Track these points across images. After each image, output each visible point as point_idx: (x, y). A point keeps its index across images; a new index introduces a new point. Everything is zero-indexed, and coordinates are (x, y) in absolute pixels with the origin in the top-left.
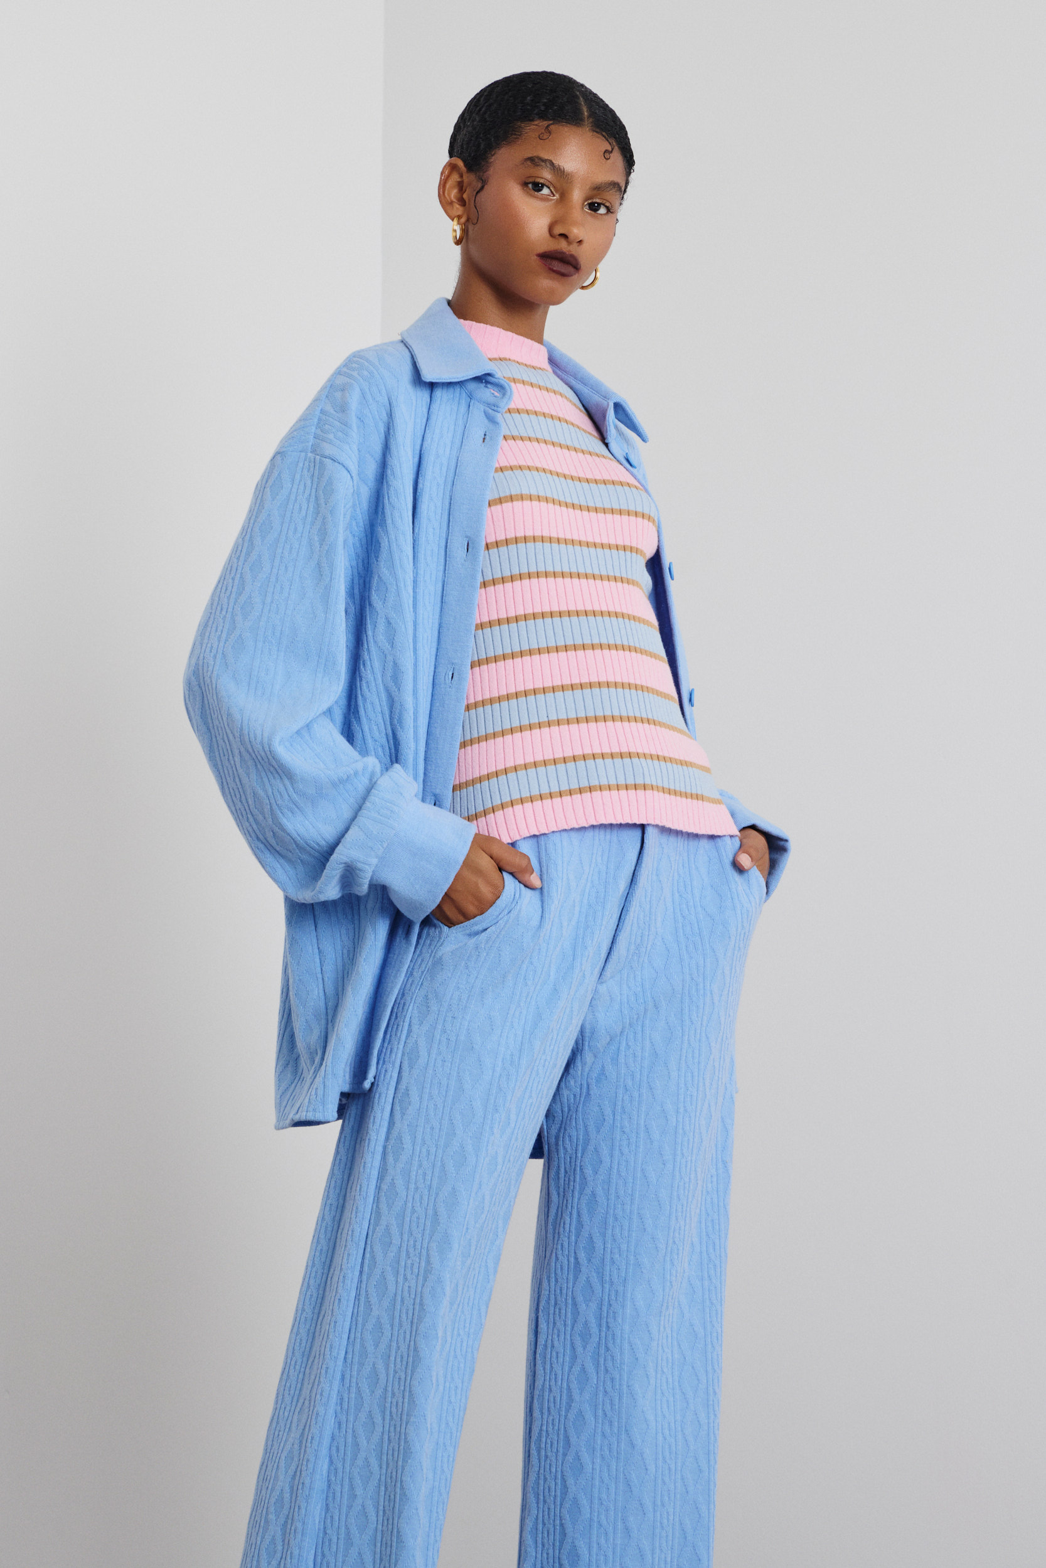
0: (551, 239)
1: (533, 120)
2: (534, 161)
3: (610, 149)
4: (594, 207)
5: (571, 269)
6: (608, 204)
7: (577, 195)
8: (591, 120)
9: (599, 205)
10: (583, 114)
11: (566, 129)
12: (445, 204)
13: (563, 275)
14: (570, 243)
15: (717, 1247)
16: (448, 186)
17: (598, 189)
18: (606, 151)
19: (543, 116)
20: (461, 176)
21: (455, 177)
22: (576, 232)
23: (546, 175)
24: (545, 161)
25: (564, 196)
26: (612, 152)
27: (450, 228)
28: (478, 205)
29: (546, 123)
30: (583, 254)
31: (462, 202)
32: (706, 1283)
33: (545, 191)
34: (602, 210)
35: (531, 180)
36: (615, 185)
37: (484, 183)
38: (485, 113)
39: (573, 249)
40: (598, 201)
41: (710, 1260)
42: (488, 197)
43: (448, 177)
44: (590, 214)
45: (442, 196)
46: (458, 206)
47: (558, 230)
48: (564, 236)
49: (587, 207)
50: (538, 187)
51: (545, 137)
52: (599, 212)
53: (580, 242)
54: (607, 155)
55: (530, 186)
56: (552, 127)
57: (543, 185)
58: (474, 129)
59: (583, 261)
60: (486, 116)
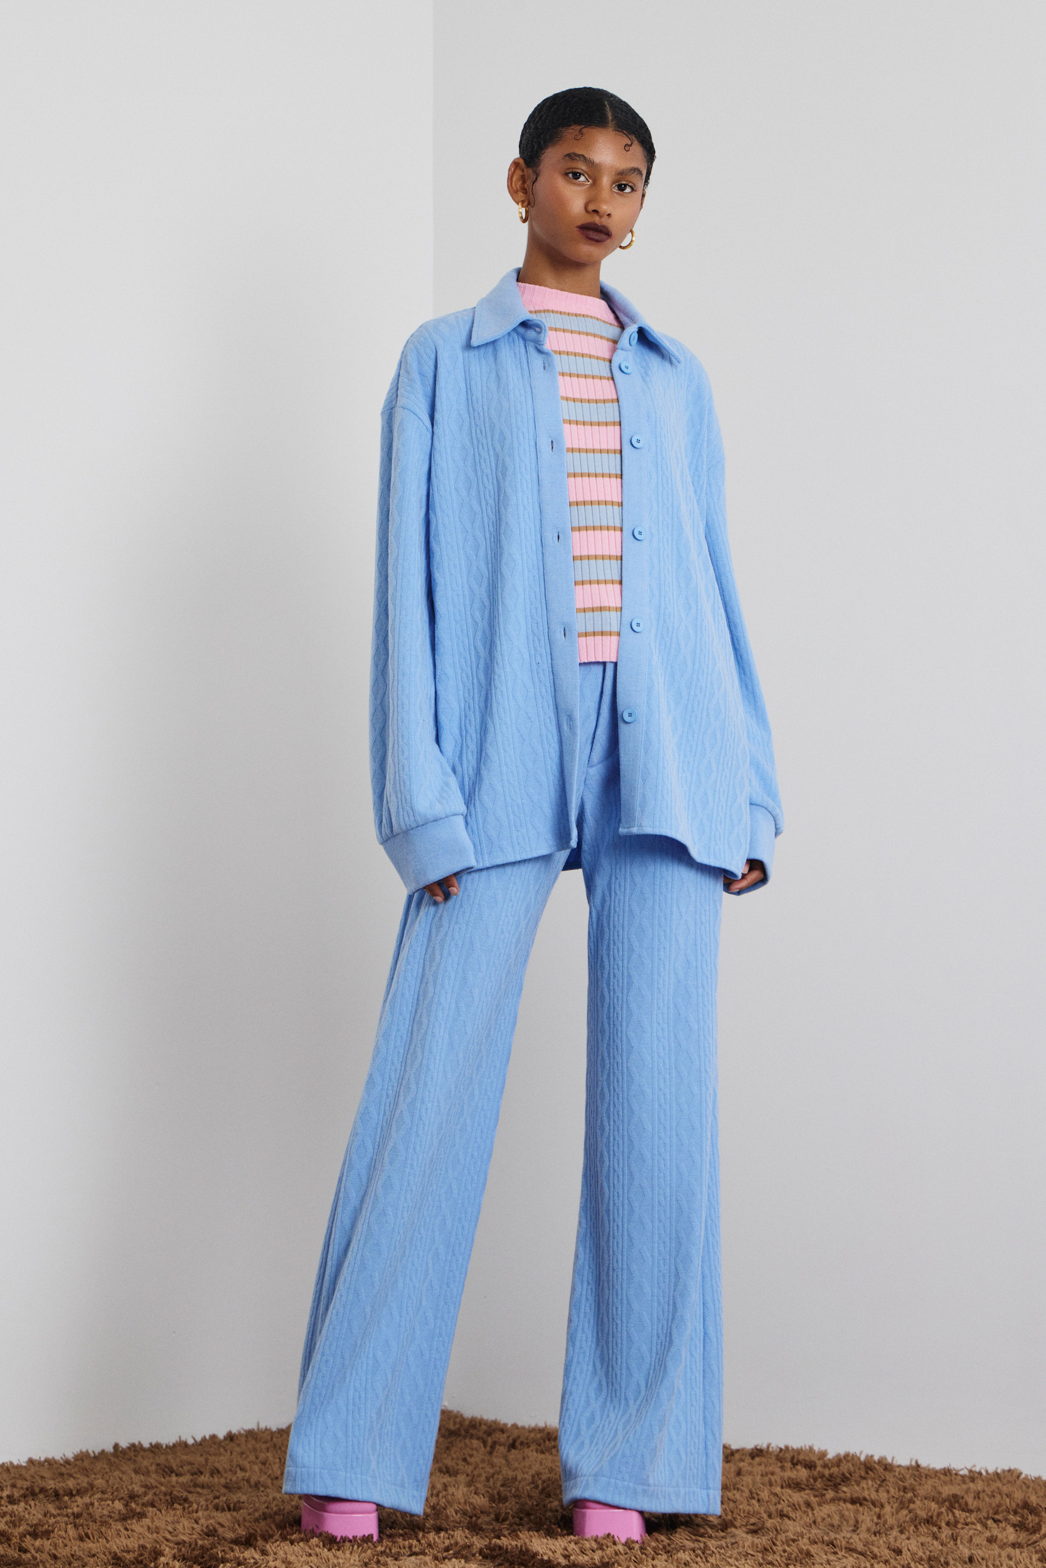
0: (586, 214)
1: (570, 126)
2: (571, 156)
3: (630, 143)
4: (621, 188)
5: (604, 236)
6: (630, 184)
7: (606, 181)
8: (614, 122)
9: (625, 185)
10: (607, 118)
11: (594, 130)
12: (513, 192)
13: (597, 241)
14: (601, 217)
15: (709, 963)
16: (514, 179)
17: (621, 173)
18: (626, 145)
19: (578, 122)
20: (523, 171)
21: (519, 173)
22: (605, 208)
23: (582, 167)
24: (579, 156)
25: (595, 182)
26: (631, 145)
27: (519, 210)
28: (534, 191)
29: (579, 127)
30: (612, 224)
31: (524, 190)
32: (700, 990)
33: (582, 179)
34: (628, 190)
35: (570, 171)
36: (637, 171)
37: (537, 175)
38: (538, 122)
39: (605, 221)
40: (624, 182)
41: (703, 973)
42: (541, 186)
43: (514, 172)
44: (618, 193)
45: (510, 187)
46: (521, 194)
47: (591, 207)
48: (595, 211)
49: (616, 188)
50: (576, 176)
51: (579, 138)
52: (626, 191)
53: (609, 215)
54: (627, 148)
55: (571, 175)
56: (584, 130)
57: (580, 174)
58: (530, 135)
59: (614, 230)
60: (538, 125)
